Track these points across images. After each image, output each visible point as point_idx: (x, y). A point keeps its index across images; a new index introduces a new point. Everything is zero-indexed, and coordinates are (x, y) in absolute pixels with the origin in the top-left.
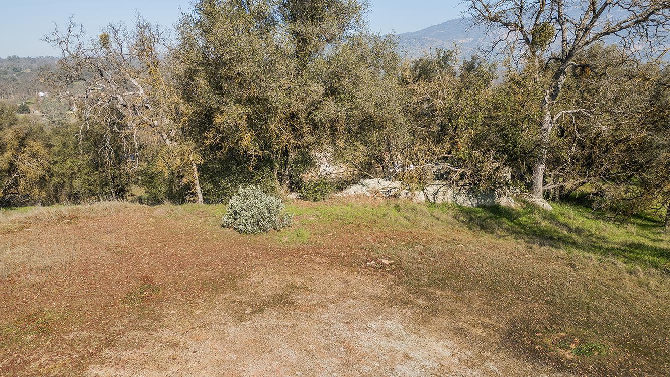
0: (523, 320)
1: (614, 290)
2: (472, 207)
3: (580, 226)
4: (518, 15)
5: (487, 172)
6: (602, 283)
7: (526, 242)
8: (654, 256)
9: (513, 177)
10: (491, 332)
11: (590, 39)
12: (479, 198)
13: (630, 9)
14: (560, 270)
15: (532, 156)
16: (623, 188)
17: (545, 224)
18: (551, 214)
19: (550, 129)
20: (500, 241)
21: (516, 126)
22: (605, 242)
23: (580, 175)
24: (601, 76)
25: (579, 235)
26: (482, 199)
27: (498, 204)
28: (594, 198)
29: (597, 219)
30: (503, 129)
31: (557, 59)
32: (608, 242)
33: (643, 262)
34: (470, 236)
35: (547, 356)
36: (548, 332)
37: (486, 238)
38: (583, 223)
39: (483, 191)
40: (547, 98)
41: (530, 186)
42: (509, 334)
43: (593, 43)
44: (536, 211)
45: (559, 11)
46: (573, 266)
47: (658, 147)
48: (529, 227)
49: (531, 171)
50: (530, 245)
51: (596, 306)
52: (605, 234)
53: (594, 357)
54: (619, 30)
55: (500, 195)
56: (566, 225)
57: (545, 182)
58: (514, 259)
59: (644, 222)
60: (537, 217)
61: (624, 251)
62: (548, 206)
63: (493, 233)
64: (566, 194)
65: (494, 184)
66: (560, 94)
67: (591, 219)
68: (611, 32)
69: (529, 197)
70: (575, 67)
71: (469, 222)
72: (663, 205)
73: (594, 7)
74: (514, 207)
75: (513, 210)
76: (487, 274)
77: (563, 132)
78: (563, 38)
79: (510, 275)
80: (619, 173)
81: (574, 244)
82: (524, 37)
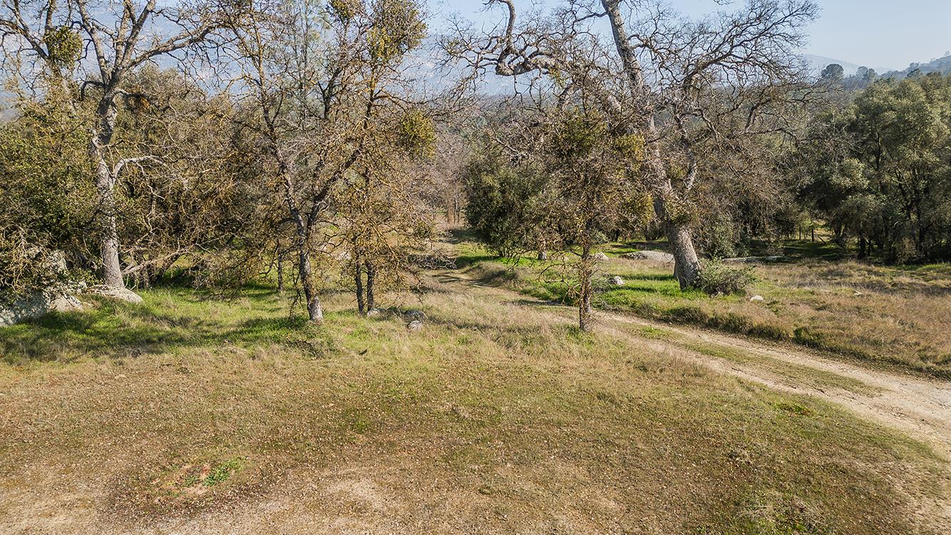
0: (129, 472)
1: (240, 384)
2: (6, 326)
3: (185, 315)
4: (13, 10)
5: (21, 265)
6: (224, 381)
7: (111, 357)
8: (274, 329)
9: (70, 265)
10: (82, 511)
11: (137, 58)
12: (17, 309)
13: (179, 22)
14: (169, 382)
15: (92, 229)
16: (225, 254)
17: (136, 324)
18: (143, 308)
19: (111, 186)
20: (69, 367)
21: (54, 185)
22: (218, 328)
23: (170, 247)
24: (164, 110)
25: (186, 327)
26: (22, 309)
27: (54, 312)
28: (194, 274)
29: (203, 300)
30: (33, 192)
31: (97, 84)
32: (221, 327)
33: (264, 340)
34: (13, 374)
35: (172, 506)
36: (168, 472)
37: (43, 369)
38: (187, 311)
39: (20, 295)
40: (95, 140)
41: (101, 274)
42: (112, 501)
43: (143, 64)
44: (118, 309)
45: (81, 12)
46: (184, 371)
47: (252, 199)
48: (113, 334)
49: (97, 251)
50: (119, 359)
51: (222, 413)
52: (217, 317)
53: (231, 478)
54: (172, 50)
55: (53, 297)
56: (167, 319)
57: (124, 264)
58: (98, 387)
59: (257, 292)
60: (122, 316)
61: (241, 332)
62: (135, 297)
63: (54, 358)
64: (158, 276)
65: (38, 283)
66: (114, 135)
67: (197, 302)
68: (164, 51)
69: (104, 290)
70: (126, 97)
71: (6, 352)
72: (270, 267)
73: (131, 14)
74: (82, 311)
75: (82, 315)
76: (56, 425)
77: (132, 189)
78: (97, 53)
79: (96, 414)
80: (217, 236)
81: (181, 341)
82: (33, 46)
